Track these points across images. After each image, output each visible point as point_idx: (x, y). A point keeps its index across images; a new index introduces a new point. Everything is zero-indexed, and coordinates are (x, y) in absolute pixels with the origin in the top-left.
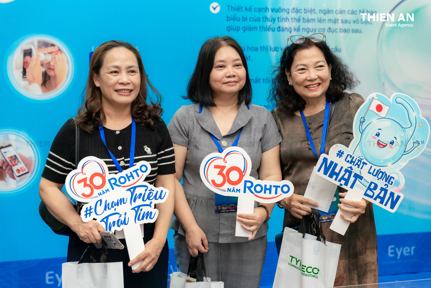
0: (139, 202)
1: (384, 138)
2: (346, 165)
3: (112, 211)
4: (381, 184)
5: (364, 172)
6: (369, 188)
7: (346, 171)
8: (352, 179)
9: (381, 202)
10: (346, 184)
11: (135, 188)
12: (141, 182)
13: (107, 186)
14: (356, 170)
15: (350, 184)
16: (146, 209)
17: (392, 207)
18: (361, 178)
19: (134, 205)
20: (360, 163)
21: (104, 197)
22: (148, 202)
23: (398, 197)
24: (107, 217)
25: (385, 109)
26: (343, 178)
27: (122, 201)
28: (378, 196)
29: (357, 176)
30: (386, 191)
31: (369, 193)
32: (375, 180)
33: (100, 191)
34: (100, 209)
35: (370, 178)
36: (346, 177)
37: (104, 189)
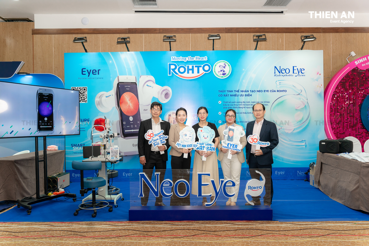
0: (162, 139)
1: (206, 137)
2: (200, 146)
3: (155, 142)
4: (209, 146)
5: (204, 145)
6: (207, 148)
7: (200, 147)
8: (203, 148)
9: (211, 150)
10: (202, 149)
11: (160, 136)
12: (162, 135)
13: (154, 136)
14: (202, 146)
15: (203, 149)
16: (163, 141)
17: (214, 151)
18: (204, 147)
19: (160, 140)
20: (203, 144)
21: (153, 139)
22: (164, 139)
23: (214, 148)
24: (154, 143)
25: (203, 130)
26: (200, 148)
27: (158, 139)
28: (210, 149)
29: (203, 147)
30: (211, 148)
31: (208, 149)
32: (207, 146)
33: (152, 137)
34: (153, 141)
35: (206, 146)
36: (201, 148)
37: (153, 137)
